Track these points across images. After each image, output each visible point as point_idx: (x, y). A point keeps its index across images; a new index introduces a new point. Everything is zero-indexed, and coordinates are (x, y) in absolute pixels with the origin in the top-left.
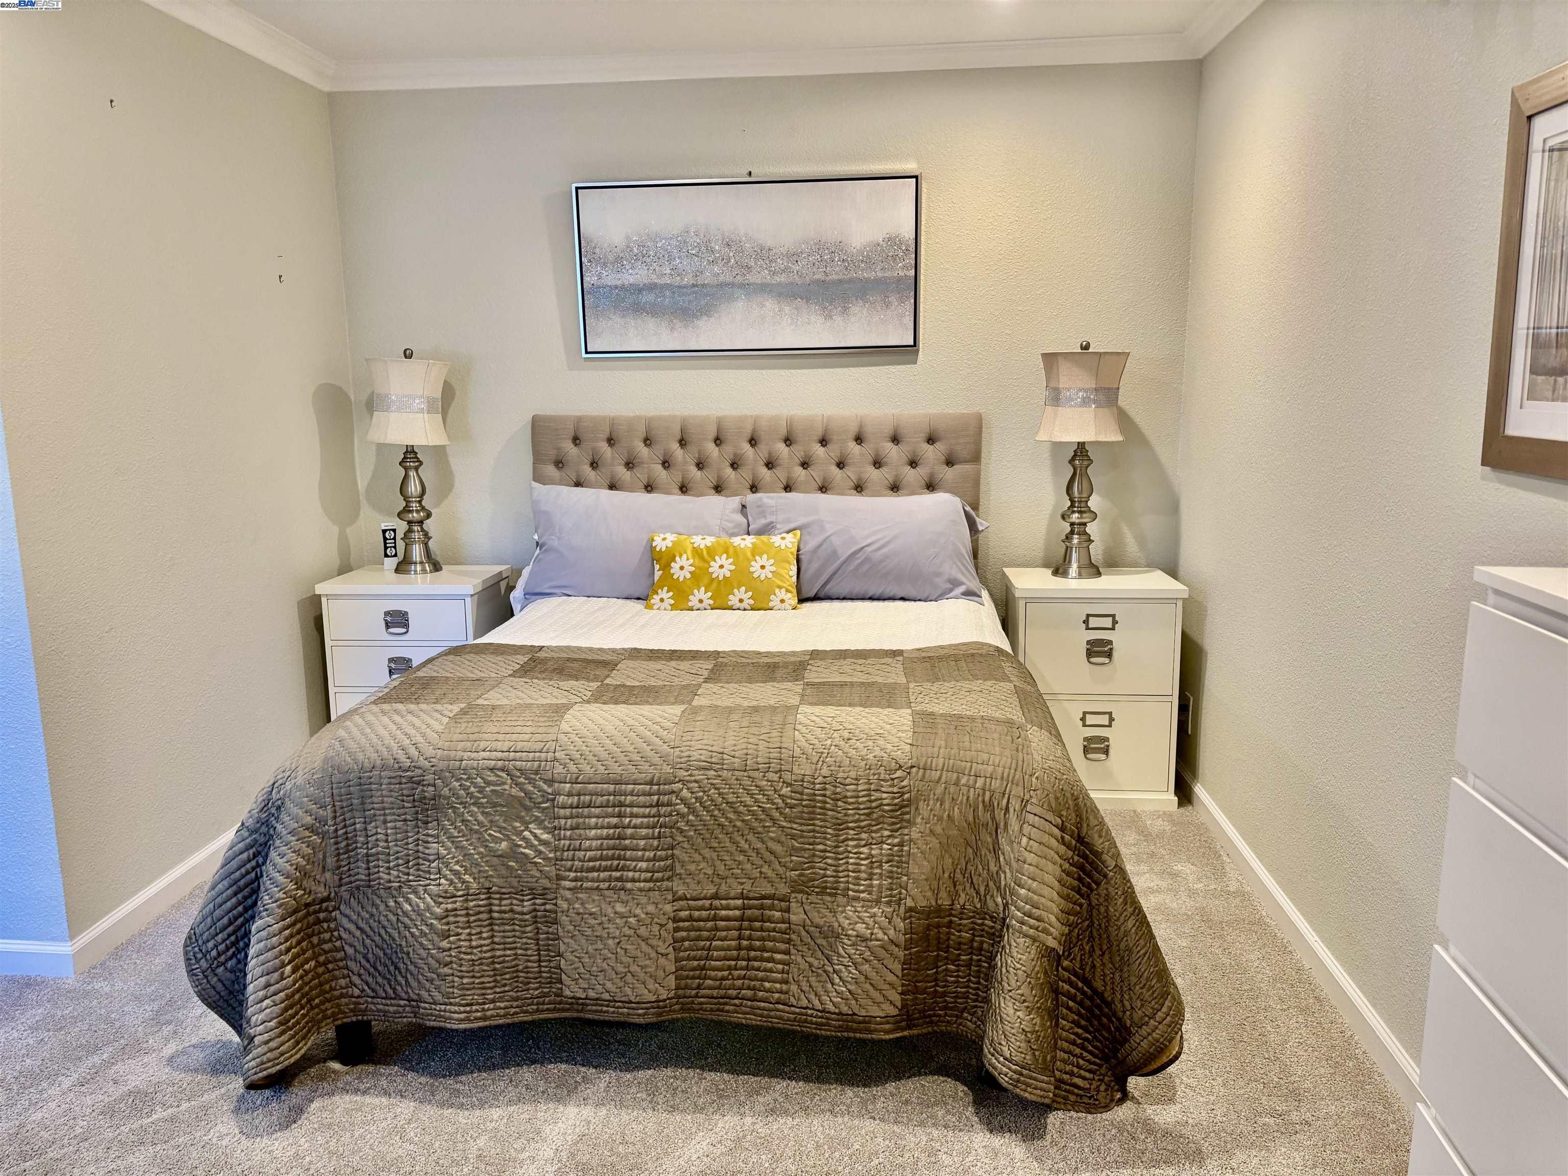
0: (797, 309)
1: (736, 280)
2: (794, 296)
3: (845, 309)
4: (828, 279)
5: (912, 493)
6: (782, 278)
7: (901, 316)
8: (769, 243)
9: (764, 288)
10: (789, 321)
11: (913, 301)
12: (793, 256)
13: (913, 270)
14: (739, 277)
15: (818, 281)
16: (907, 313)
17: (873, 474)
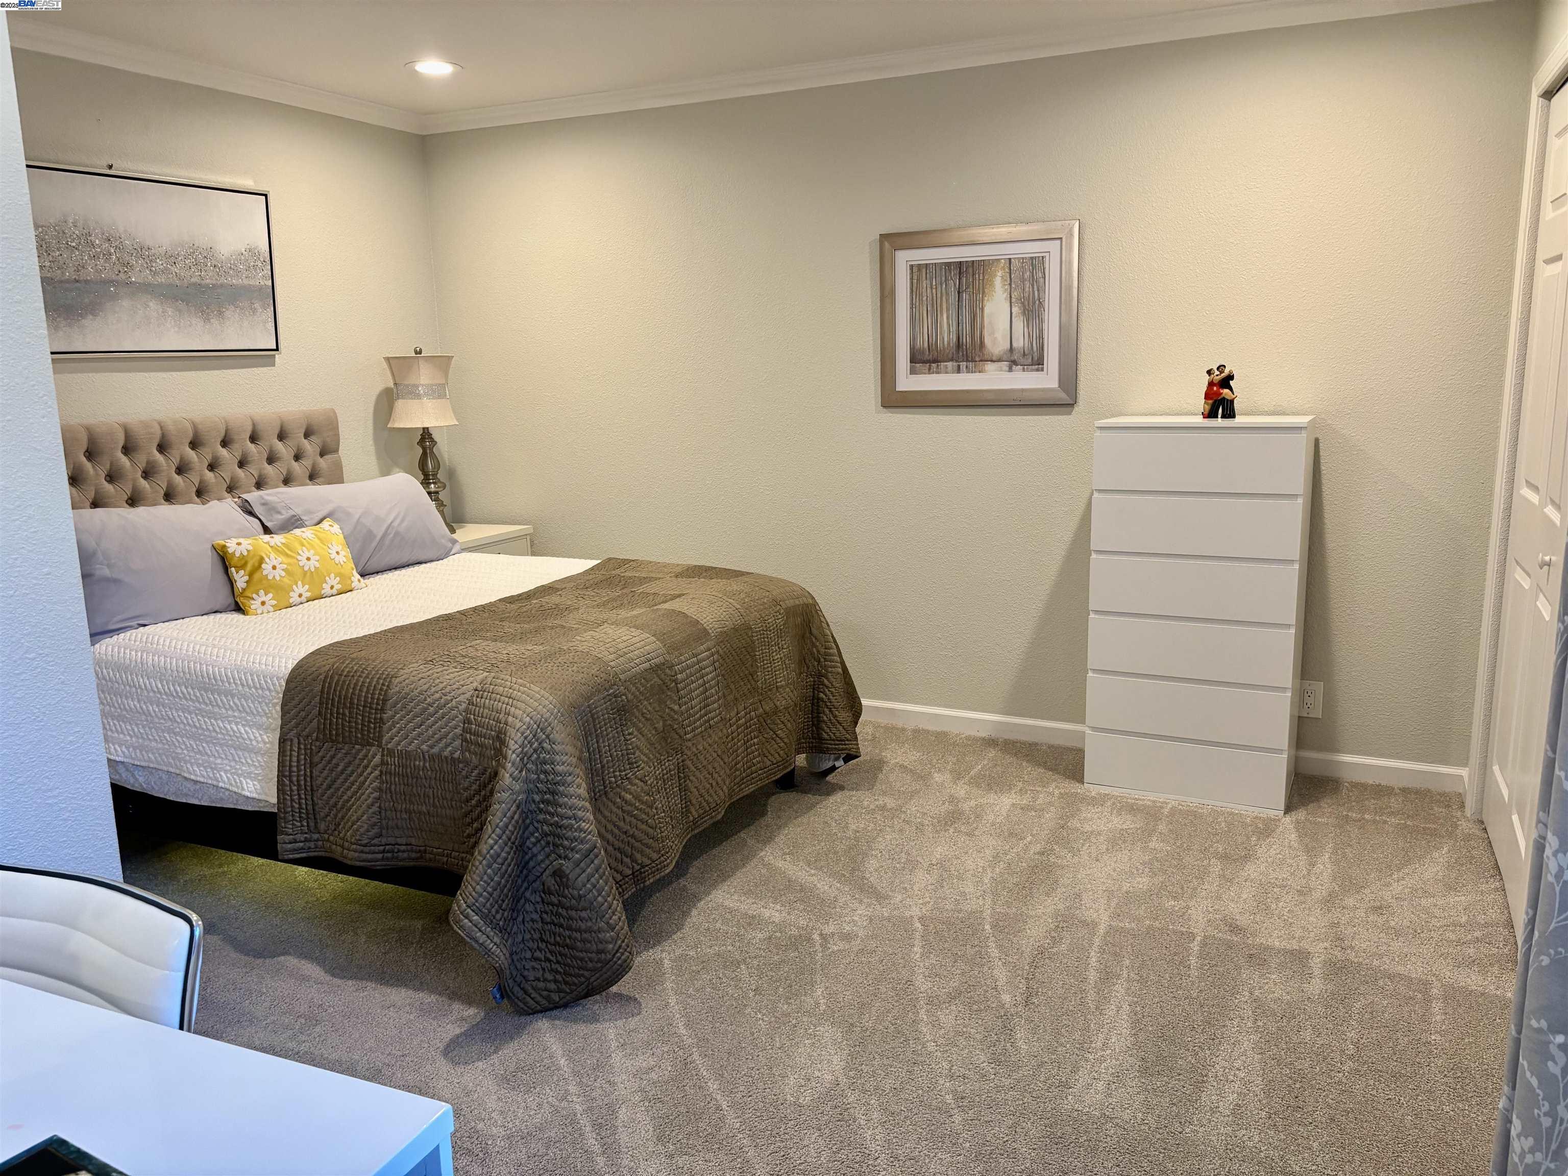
0: (180, 311)
1: (118, 278)
2: (175, 298)
3: (221, 313)
4: (203, 282)
5: (303, 484)
6: (161, 279)
7: (265, 322)
8: (149, 242)
9: (146, 288)
10: (173, 323)
11: (272, 308)
12: (172, 258)
13: (270, 281)
14: (121, 275)
15: (194, 284)
16: (269, 319)
17: (269, 470)
